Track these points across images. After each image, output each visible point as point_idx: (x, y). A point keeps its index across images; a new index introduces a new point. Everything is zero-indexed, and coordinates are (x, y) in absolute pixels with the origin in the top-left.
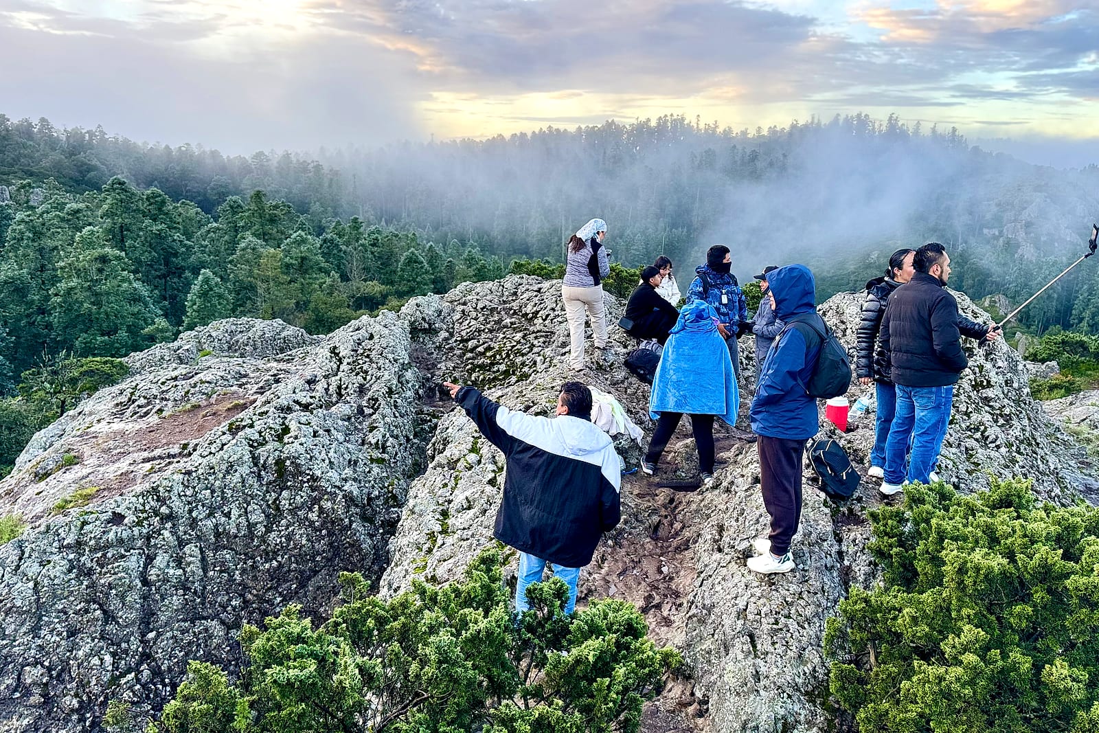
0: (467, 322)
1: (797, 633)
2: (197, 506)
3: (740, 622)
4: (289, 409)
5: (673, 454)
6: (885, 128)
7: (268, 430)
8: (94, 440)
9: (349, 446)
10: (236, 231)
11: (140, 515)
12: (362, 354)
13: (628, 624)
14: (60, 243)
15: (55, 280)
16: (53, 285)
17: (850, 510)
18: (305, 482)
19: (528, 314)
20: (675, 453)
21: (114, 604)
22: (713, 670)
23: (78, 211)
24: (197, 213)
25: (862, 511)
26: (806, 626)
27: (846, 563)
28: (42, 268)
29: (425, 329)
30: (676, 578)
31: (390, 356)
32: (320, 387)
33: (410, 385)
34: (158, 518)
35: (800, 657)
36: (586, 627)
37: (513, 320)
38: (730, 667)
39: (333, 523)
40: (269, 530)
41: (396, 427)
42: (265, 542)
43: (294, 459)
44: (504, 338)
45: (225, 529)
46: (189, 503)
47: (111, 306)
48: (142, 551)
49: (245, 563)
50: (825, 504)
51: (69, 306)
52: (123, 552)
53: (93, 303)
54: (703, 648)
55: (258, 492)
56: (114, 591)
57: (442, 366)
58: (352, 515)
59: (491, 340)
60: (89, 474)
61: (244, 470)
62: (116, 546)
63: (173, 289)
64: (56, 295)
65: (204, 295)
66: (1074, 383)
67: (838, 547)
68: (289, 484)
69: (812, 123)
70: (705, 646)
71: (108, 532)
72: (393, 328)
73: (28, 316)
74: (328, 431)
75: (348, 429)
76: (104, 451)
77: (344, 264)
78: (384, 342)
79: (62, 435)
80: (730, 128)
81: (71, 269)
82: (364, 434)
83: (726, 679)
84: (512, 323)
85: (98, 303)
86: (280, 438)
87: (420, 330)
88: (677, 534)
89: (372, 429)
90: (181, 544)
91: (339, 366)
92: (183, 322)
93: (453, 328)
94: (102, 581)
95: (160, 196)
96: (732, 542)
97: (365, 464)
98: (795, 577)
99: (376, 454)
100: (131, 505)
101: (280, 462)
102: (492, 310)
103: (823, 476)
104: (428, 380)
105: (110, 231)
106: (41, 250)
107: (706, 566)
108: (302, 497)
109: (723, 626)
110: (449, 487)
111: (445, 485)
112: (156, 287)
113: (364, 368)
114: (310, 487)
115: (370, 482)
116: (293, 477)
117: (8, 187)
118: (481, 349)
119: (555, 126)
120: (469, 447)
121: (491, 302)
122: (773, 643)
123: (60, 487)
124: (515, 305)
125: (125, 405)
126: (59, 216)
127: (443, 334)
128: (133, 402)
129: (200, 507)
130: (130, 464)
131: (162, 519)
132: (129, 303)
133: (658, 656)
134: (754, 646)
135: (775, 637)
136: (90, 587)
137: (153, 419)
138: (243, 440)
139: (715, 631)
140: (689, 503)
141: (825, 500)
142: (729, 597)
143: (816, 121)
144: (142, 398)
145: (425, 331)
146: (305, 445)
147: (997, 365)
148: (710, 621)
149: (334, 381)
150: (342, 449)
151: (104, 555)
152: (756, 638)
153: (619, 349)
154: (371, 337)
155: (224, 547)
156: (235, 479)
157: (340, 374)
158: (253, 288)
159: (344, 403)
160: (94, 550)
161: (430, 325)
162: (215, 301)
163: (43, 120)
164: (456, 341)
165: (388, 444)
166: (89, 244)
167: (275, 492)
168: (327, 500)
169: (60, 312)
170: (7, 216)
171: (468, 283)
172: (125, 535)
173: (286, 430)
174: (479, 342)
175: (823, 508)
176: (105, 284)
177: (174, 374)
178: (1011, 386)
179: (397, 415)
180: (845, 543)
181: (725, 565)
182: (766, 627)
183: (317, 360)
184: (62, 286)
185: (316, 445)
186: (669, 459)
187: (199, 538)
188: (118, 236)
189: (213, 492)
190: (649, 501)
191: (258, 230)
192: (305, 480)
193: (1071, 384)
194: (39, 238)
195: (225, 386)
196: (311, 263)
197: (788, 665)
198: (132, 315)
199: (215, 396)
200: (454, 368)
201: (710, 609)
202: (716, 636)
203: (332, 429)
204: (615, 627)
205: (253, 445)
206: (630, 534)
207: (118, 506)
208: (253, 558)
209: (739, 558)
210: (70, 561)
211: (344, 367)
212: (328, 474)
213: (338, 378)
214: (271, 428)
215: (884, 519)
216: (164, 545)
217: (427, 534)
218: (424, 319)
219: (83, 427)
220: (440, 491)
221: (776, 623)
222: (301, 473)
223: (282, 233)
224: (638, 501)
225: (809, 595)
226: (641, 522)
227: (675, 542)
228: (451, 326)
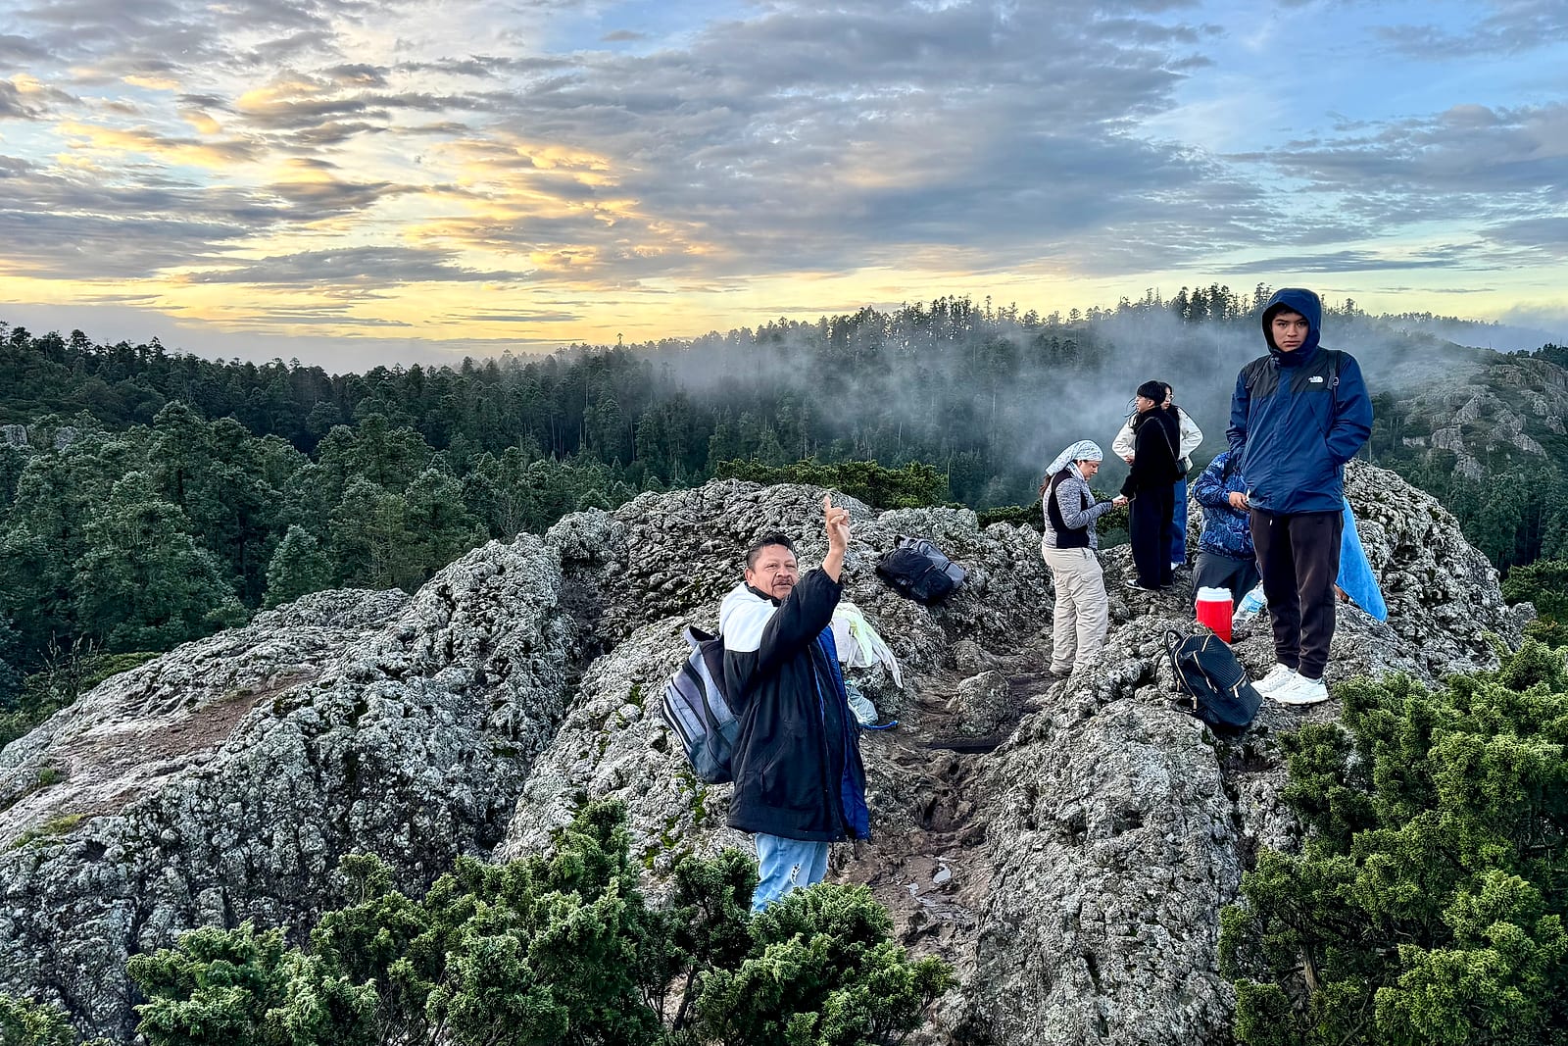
0: (648, 548)
1: (1169, 949)
2: (219, 828)
3: (1069, 936)
4: (369, 677)
5: (954, 699)
6: (1252, 304)
7: (334, 709)
8: (89, 747)
9: (460, 730)
10: (344, 474)
11: (130, 843)
12: (485, 595)
13: (858, 920)
14: (91, 496)
15: (81, 549)
16: (80, 556)
17: (1249, 750)
18: (389, 787)
19: (738, 533)
20: (957, 696)
21: (83, 987)
22: (1025, 1023)
23: (120, 452)
24: (287, 452)
25: (1267, 749)
26: (1185, 936)
27: (1248, 832)
28: (65, 533)
29: (584, 560)
30: (963, 887)
31: (529, 597)
32: (420, 645)
33: (559, 640)
34: (158, 848)
35: (1177, 989)
36: (777, 925)
37: (717, 542)
38: (1054, 1012)
39: (432, 850)
40: (332, 863)
41: (536, 701)
42: (325, 883)
43: (371, 750)
44: (703, 568)
45: (262, 862)
46: (208, 823)
47: (161, 582)
48: (131, 902)
49: (294, 917)
50: (1205, 738)
51: (100, 583)
52: (100, 903)
53: (135, 580)
54: (1007, 987)
55: (316, 805)
56: (83, 967)
57: (610, 612)
58: (462, 838)
59: (685, 572)
60: (75, 795)
61: (295, 770)
62: (90, 893)
63: (252, 557)
64: (83, 569)
65: (292, 561)
66: (1562, 633)
67: (1231, 806)
68: (364, 790)
69: (1149, 300)
70: (1011, 983)
71: (78, 872)
72: (535, 556)
73: (43, 601)
74: (429, 709)
75: (461, 706)
76: (101, 762)
77: (496, 514)
78: (519, 577)
79: (48, 745)
80: (1034, 313)
81: (105, 532)
82: (485, 713)
83: (1047, 1034)
84: (714, 547)
85: (143, 580)
86: (351, 720)
87: (578, 561)
88: (964, 819)
89: (498, 704)
90: (194, 888)
91: (450, 615)
92: (263, 601)
93: (627, 557)
94: (65, 951)
95: (235, 427)
96: (1051, 809)
97: (485, 757)
98: (1161, 854)
99: (504, 742)
100: (117, 829)
101: (350, 757)
102: (686, 530)
103: (1198, 693)
104: (588, 633)
105: (163, 478)
106: (64, 508)
107: (1009, 853)
108: (384, 810)
109: (1040, 944)
110: (591, 757)
111: (585, 755)
112: (228, 556)
113: (489, 615)
114: (396, 793)
115: (492, 784)
116: (371, 780)
117: (25, 426)
118: (668, 585)
119: (790, 317)
120: (626, 693)
121: (684, 518)
122: (1129, 968)
123: (29, 817)
124: (720, 522)
125: (141, 697)
126: (92, 461)
127: (612, 566)
128: (154, 692)
129: (224, 830)
130: (137, 779)
131: (164, 850)
132: (188, 578)
133: (911, 972)
134: (1095, 975)
135: (1131, 957)
136: (46, 961)
137: (181, 714)
138: (293, 724)
139: (1026, 956)
140: (982, 770)
141: (1204, 732)
142: (1048, 896)
143: (1154, 298)
144: (167, 685)
145: (584, 562)
146: (390, 729)
147: (1455, 573)
148: (1018, 941)
149: (441, 635)
150: (449, 735)
151: (70, 909)
152: (1098, 962)
153: (867, 552)
154: (502, 570)
155: (262, 893)
156: (281, 784)
157: (452, 625)
158: (364, 551)
159: (456, 666)
160: (54, 901)
161: (592, 553)
162: (308, 569)
163: (77, 334)
164: (631, 575)
165: (523, 726)
166: (131, 495)
167: (341, 803)
168: (424, 814)
169: (88, 595)
170: (19, 464)
171: (650, 493)
172: (103, 875)
173: (362, 708)
174: (665, 575)
175: (1201, 746)
176: (153, 552)
177: (215, 649)
178: (1480, 604)
179: (538, 683)
180: (1242, 800)
181: (1040, 846)
182: (1113, 941)
183: (418, 608)
184: (91, 556)
185: (407, 729)
186: (948, 706)
187: (222, 879)
188: (174, 486)
189: (245, 805)
190: (916, 769)
191: (374, 471)
192: (389, 783)
193: (1557, 634)
194: (62, 491)
195: (289, 662)
196: (448, 513)
197: (1157, 1004)
198: (191, 594)
199: (274, 677)
200: (628, 614)
201: (1017, 920)
202: (1029, 965)
203: (435, 705)
204: (832, 926)
205: (309, 731)
206: (885, 820)
207: (97, 832)
208: (305, 909)
209: (1064, 834)
210: (17, 920)
211: (458, 614)
212: (425, 774)
213: (446, 630)
214: (338, 705)
215: (1308, 745)
216: (165, 891)
217: (551, 833)
218: (582, 544)
219: (76, 730)
220: (576, 765)
221: (1133, 932)
222: (383, 773)
223: (409, 474)
224: (899, 769)
225: (1188, 884)
226: (905, 802)
227: (962, 832)
228: (624, 554)
